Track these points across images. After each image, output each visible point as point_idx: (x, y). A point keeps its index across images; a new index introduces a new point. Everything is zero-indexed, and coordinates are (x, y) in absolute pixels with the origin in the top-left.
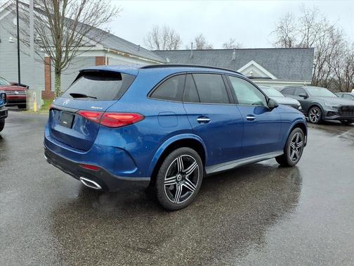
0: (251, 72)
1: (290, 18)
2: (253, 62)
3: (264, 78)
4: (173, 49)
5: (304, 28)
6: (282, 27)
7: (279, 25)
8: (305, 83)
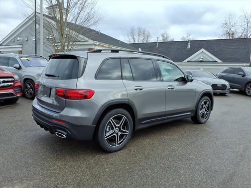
0: (202, 57)
1: (232, 17)
2: (203, 50)
3: (212, 62)
4: (145, 42)
5: (243, 24)
6: (226, 24)
7: (224, 22)
8: (245, 65)
